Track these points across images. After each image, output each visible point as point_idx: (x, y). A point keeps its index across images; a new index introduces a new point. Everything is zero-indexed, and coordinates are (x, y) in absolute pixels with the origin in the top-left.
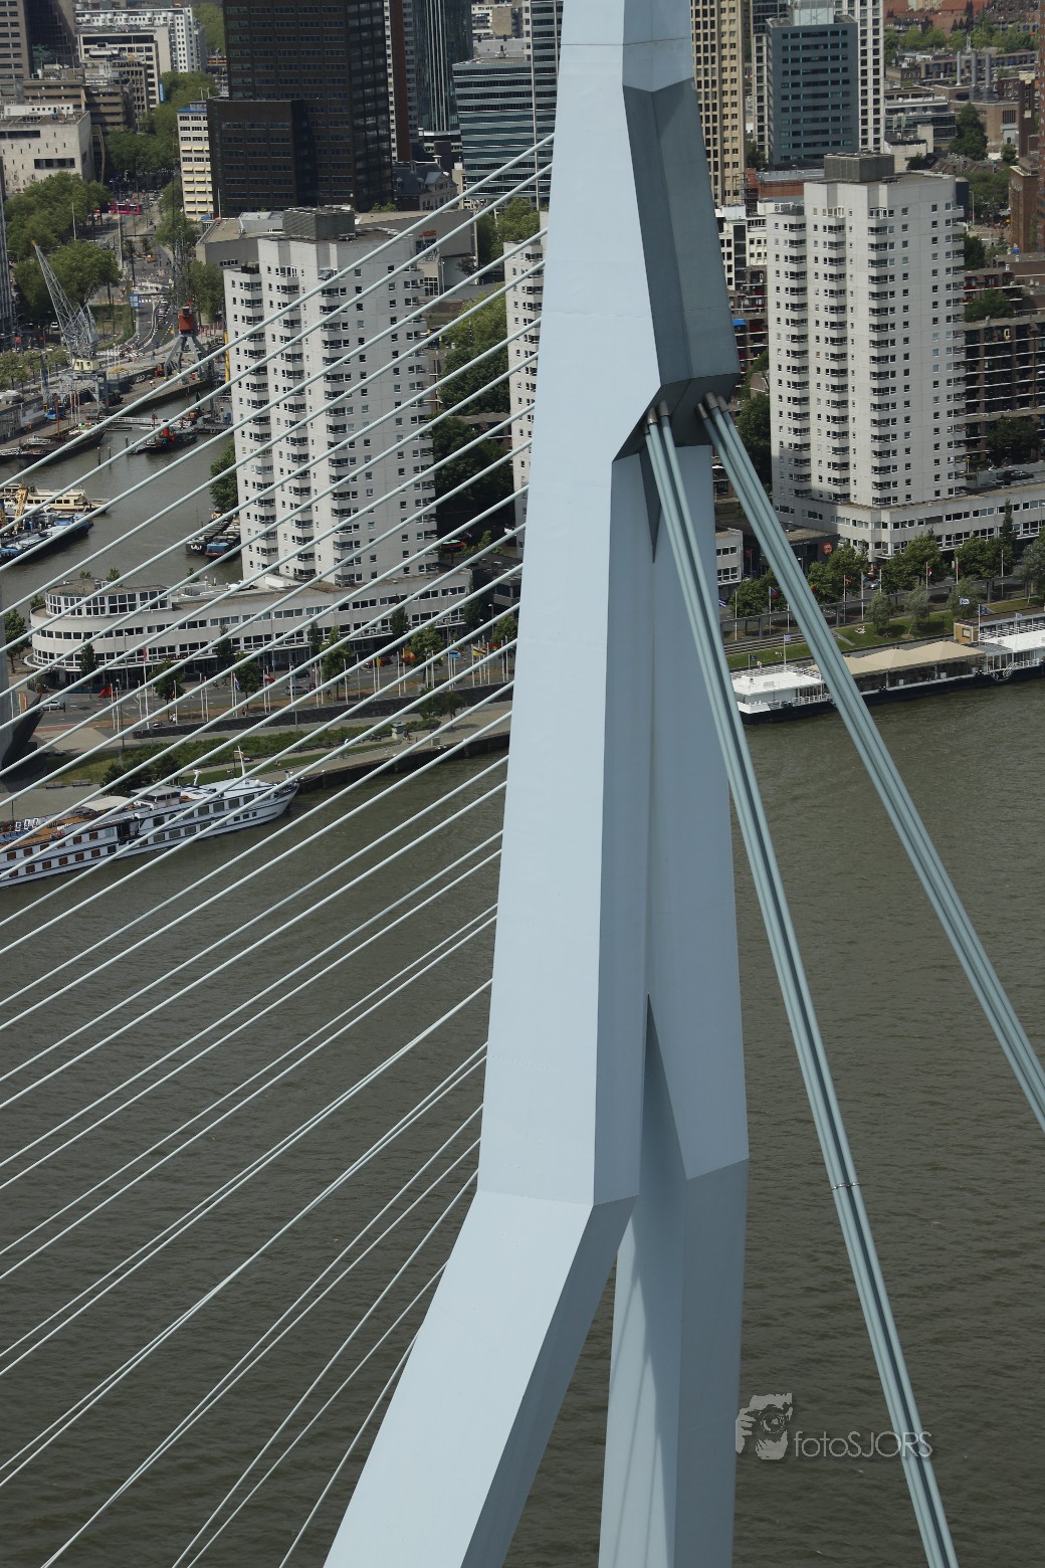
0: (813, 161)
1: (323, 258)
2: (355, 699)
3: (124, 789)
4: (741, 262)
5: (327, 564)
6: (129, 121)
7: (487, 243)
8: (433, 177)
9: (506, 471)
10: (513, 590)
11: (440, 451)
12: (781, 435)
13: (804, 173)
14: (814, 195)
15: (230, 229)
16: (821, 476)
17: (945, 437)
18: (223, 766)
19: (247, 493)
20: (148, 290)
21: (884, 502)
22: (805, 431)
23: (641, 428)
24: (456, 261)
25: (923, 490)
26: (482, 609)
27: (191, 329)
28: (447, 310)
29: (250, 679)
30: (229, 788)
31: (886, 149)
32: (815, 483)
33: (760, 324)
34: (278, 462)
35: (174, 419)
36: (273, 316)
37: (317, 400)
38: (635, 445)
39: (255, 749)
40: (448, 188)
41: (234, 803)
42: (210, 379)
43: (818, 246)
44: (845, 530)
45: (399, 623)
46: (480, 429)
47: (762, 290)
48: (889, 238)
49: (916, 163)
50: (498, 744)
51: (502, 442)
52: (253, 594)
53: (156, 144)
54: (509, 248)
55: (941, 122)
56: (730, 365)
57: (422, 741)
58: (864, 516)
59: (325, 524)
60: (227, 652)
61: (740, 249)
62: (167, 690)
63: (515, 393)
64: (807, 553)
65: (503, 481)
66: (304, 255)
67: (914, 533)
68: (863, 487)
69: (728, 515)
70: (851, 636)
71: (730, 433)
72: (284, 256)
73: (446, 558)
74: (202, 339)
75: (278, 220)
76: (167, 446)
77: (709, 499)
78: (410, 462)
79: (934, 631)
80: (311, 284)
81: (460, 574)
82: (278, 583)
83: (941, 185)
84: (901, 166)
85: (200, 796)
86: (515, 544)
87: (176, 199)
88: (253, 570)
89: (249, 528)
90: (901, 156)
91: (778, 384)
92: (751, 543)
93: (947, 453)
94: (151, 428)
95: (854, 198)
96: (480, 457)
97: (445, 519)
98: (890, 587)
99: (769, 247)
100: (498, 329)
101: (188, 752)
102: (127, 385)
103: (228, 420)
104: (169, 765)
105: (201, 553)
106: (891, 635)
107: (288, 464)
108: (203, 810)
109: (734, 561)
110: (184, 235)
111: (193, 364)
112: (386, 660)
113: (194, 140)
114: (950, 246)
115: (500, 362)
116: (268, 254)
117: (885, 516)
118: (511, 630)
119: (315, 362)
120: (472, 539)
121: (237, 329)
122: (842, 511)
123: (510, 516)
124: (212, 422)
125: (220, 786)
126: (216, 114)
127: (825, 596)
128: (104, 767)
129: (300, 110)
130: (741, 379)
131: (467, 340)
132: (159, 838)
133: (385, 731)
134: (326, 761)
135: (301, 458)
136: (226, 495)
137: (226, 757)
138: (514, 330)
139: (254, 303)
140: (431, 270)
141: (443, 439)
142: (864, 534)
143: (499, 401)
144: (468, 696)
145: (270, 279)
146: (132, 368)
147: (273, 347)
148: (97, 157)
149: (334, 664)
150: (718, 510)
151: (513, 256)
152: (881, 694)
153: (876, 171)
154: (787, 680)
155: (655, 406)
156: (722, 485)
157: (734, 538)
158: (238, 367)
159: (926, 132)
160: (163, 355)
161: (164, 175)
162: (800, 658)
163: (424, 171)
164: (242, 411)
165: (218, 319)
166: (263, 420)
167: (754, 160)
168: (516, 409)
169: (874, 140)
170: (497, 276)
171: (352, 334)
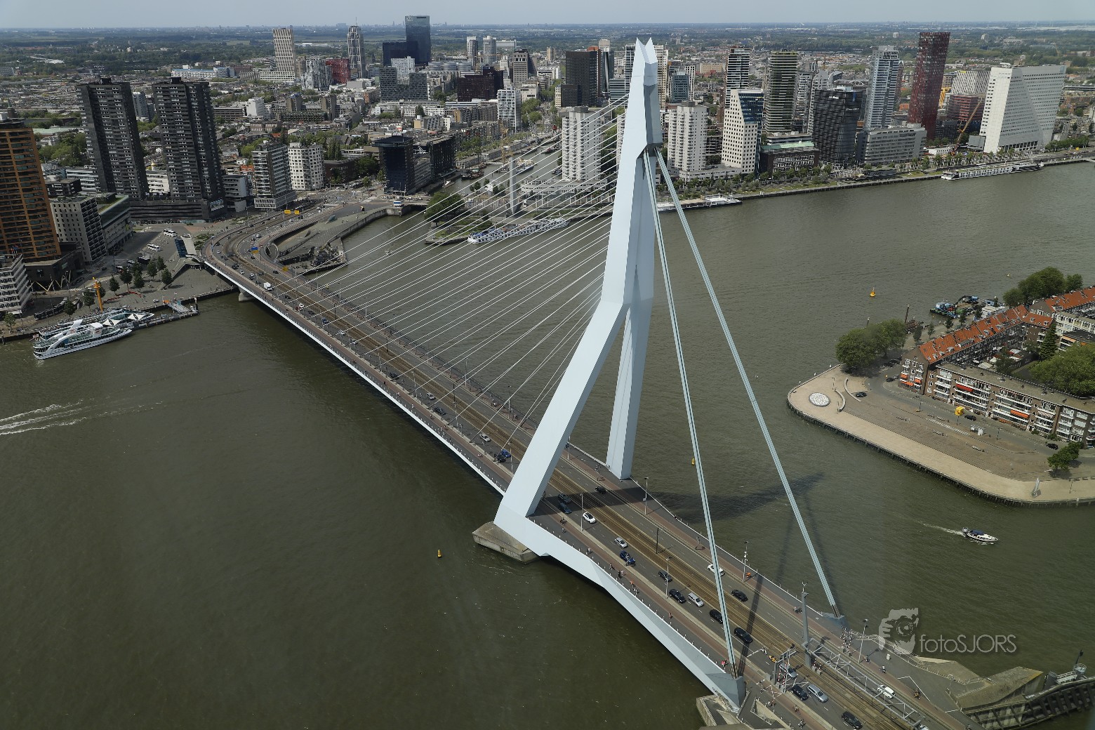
0: (680, 101)
1: (582, 116)
2: (583, 204)
3: (537, 219)
4: (664, 121)
5: (578, 178)
6: (546, 87)
7: (614, 114)
8: (604, 101)
9: (615, 160)
10: (615, 184)
11: (602, 155)
12: (670, 156)
13: (677, 104)
14: (679, 108)
15: (564, 109)
16: (677, 165)
17: (702, 158)
18: (556, 216)
19: (564, 163)
20: (547, 121)
21: (689, 171)
22: (674, 155)
23: (643, 152)
24: (608, 118)
25: (696, 169)
26: (608, 187)
27: (555, 129)
28: (605, 127)
29: (562, 199)
30: (557, 220)
31: (694, 100)
32: (675, 166)
33: (667, 134)
34: (570, 156)
35: (551, 147)
36: (571, 127)
37: (579, 145)
38: (641, 156)
39: (562, 212)
40: (607, 103)
41: (558, 223)
42: (558, 139)
43: (679, 119)
44: (680, 176)
45: (592, 189)
46: (610, 152)
47: (667, 127)
48: (693, 118)
49: (699, 103)
50: (610, 214)
51: (615, 154)
52: (565, 182)
53: (550, 93)
54: (618, 116)
55: (705, 95)
56: (662, 141)
57: (596, 212)
58: (685, 173)
59: (579, 170)
60: (558, 193)
61: (664, 118)
62: (546, 200)
63: (618, 145)
64: (673, 180)
65: (614, 162)
66: (578, 115)
67: (694, 177)
68: (685, 167)
69: (659, 171)
70: (681, 197)
71: (660, 155)
72: (574, 116)
73: (602, 176)
74: (557, 131)
75: (573, 109)
76: (549, 152)
77: (655, 168)
78: (596, 157)
79: (696, 197)
80: (579, 122)
81: (605, 180)
82: (569, 180)
83: (704, 108)
84: (696, 104)
85: (552, 221)
86: (616, 174)
87: (554, 103)
88: (564, 178)
89: (564, 169)
90: (697, 102)
91: (669, 146)
92: (662, 177)
93: (702, 162)
94: (546, 149)
95: (687, 109)
96: (610, 157)
97: (603, 169)
98: (689, 188)
99: (670, 118)
100: (615, 132)
101: (550, 212)
102: (542, 140)
103: (561, 147)
104: (546, 215)
105: (555, 173)
106: (688, 197)
107: (572, 157)
108: (552, 224)
109: (659, 181)
110: (555, 111)
111: (555, 136)
112: (588, 197)
113: (558, 92)
114: (705, 120)
115: (615, 138)
116: (571, 115)
117: (689, 173)
118: (614, 192)
119: (579, 138)
120: (607, 173)
121: (564, 130)
122: (680, 171)
123: (615, 169)
124: (558, 148)
125: (556, 220)
126: (562, 87)
127: (676, 188)
128: (534, 214)
129: (579, 87)
130: (662, 144)
131: (609, 133)
132: (543, 229)
133: (587, 211)
134: (576, 215)
135: (575, 156)
136: (560, 162)
137: (557, 214)
138: (619, 132)
139: (568, 124)
140: (603, 119)
141: (603, 153)
142: (685, 177)
143: (614, 146)
144: (604, 204)
145: (571, 120)
146: (544, 137)
147: (571, 133)
148: (539, 95)
149: (578, 197)
150: (657, 170)
151: (619, 117)
152: (686, 209)
153: (692, 105)
154: (667, 205)
155: (646, 148)
156: (657, 165)
157: (659, 176)
158: (564, 138)
159: (702, 98)
160: (550, 134)
161: (552, 99)
162: (671, 200)
163: (602, 100)
164: (564, 147)
165: (561, 127)
166: (568, 148)
167: (667, 101)
168: (618, 148)
169: (691, 99)
170: (615, 121)
171: (586, 131)
